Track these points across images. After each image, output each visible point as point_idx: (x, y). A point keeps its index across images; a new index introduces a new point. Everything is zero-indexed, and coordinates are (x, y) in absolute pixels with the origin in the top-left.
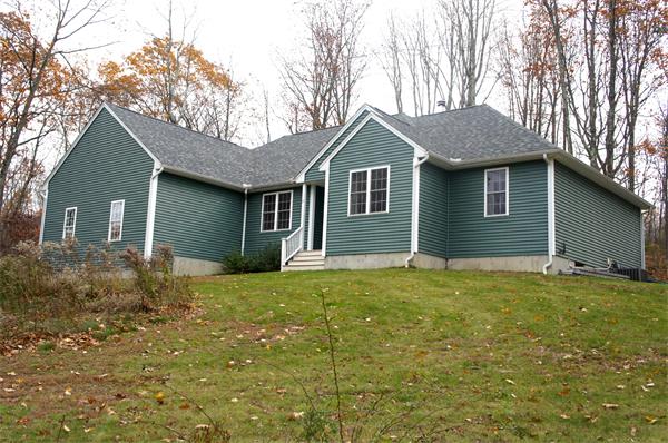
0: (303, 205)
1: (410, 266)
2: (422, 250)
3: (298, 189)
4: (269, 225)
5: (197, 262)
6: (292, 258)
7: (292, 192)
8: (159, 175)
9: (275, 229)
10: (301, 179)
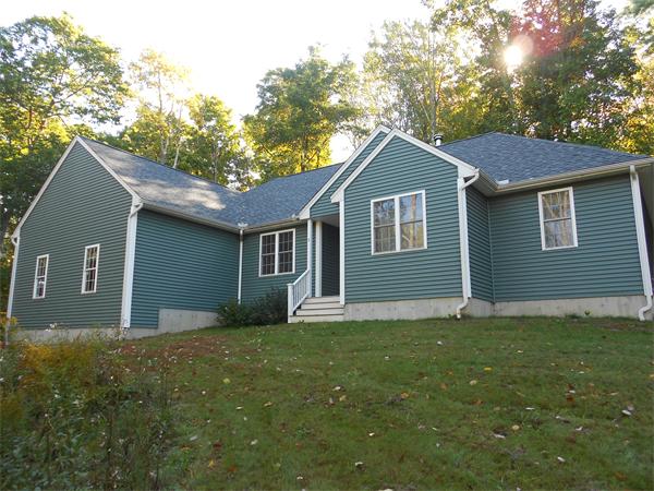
0: (309, 244)
1: (463, 316)
2: (476, 294)
3: (302, 226)
4: (268, 269)
5: (187, 314)
6: (299, 308)
7: (294, 230)
8: (139, 212)
9: (276, 273)
10: (305, 214)
